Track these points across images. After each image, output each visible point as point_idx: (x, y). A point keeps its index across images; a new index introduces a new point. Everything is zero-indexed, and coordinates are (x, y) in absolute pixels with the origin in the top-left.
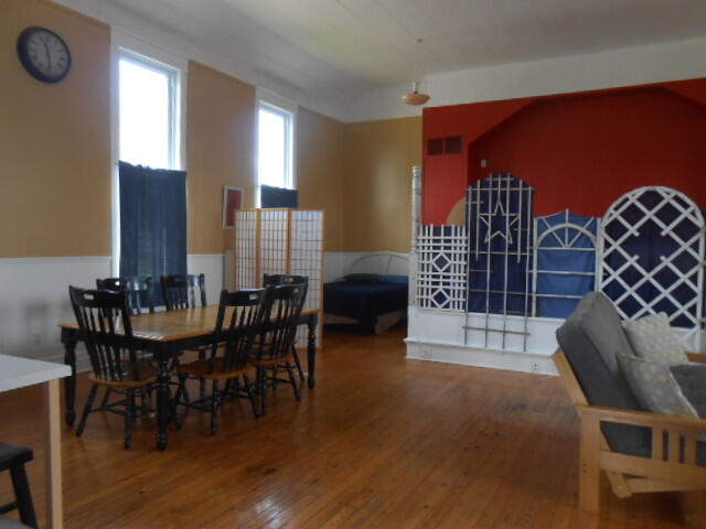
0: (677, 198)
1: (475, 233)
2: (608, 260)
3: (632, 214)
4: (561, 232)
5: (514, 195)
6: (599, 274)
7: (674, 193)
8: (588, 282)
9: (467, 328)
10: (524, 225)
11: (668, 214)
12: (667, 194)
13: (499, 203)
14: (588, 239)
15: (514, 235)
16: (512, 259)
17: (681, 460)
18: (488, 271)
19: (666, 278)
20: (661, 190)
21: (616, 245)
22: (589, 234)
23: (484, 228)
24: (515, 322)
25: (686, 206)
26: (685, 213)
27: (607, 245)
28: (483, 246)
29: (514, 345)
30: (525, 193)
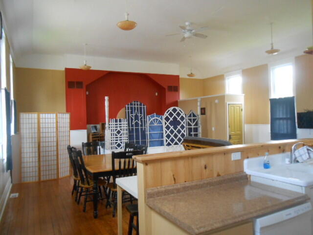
0: (180, 110)
1: (129, 121)
2: (166, 128)
3: (171, 115)
4: (154, 120)
5: (141, 108)
6: (164, 132)
8: (161, 135)
10: (144, 118)
12: (178, 109)
13: (136, 111)
14: (160, 122)
15: (141, 121)
16: (141, 129)
18: (135, 134)
19: (179, 132)
20: (176, 108)
21: (168, 123)
22: (161, 120)
23: (132, 119)
25: (182, 112)
26: (182, 114)
27: (166, 123)
28: (132, 126)
30: (144, 108)
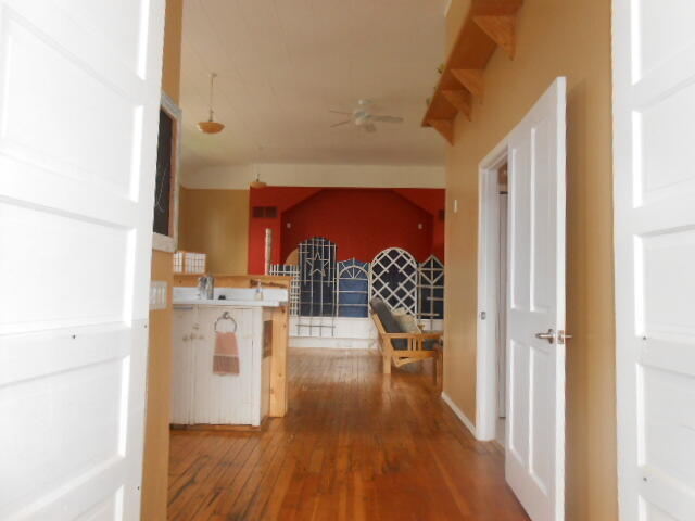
0: (405, 254)
1: (304, 269)
2: (374, 285)
3: (385, 261)
4: (350, 270)
5: (326, 249)
6: (370, 292)
7: (404, 251)
8: (364, 297)
9: (299, 325)
10: (332, 266)
11: (401, 262)
12: (401, 252)
13: (318, 253)
14: (364, 274)
15: (326, 271)
16: (325, 285)
17: (417, 349)
18: (312, 292)
19: (401, 294)
20: (398, 250)
21: (378, 277)
22: (365, 271)
23: (309, 267)
24: (327, 320)
25: (409, 258)
26: (409, 262)
27: (374, 277)
28: (309, 278)
29: (327, 333)
30: (332, 248)
